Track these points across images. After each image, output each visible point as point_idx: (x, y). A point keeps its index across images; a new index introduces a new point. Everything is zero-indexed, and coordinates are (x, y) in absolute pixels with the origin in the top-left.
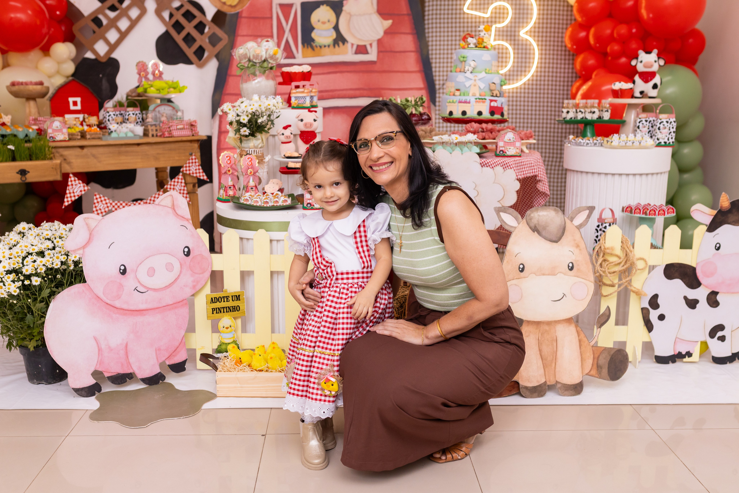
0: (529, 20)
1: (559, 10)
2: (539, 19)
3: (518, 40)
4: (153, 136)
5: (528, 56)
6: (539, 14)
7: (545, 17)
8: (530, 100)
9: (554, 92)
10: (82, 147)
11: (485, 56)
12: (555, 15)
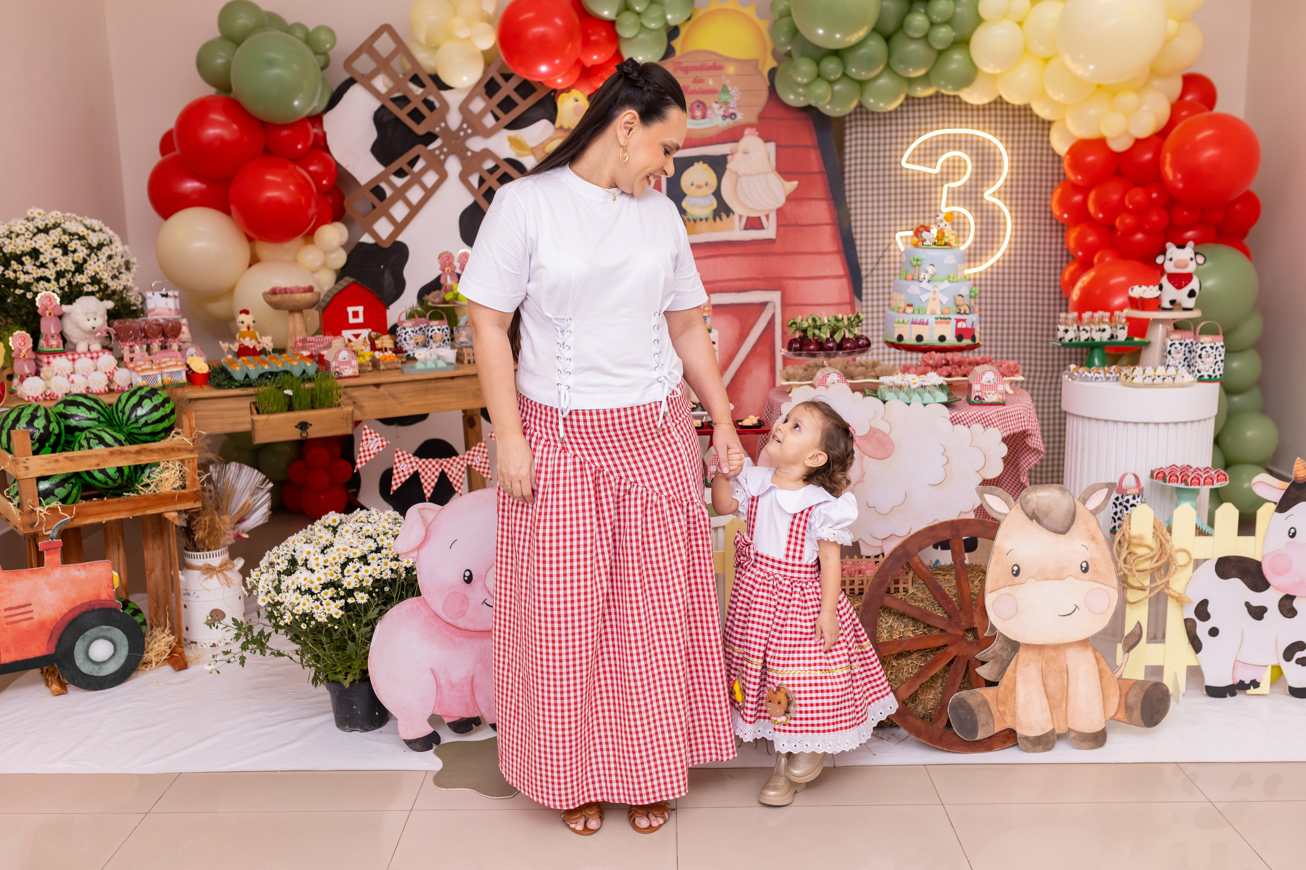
0: (997, 176)
1: (1041, 161)
2: (1012, 174)
3: (982, 205)
4: (469, 362)
5: (996, 227)
6: (1012, 167)
7: (1021, 171)
8: (1000, 289)
9: (1035, 277)
10: (377, 385)
11: (948, 257)
12: (1035, 167)
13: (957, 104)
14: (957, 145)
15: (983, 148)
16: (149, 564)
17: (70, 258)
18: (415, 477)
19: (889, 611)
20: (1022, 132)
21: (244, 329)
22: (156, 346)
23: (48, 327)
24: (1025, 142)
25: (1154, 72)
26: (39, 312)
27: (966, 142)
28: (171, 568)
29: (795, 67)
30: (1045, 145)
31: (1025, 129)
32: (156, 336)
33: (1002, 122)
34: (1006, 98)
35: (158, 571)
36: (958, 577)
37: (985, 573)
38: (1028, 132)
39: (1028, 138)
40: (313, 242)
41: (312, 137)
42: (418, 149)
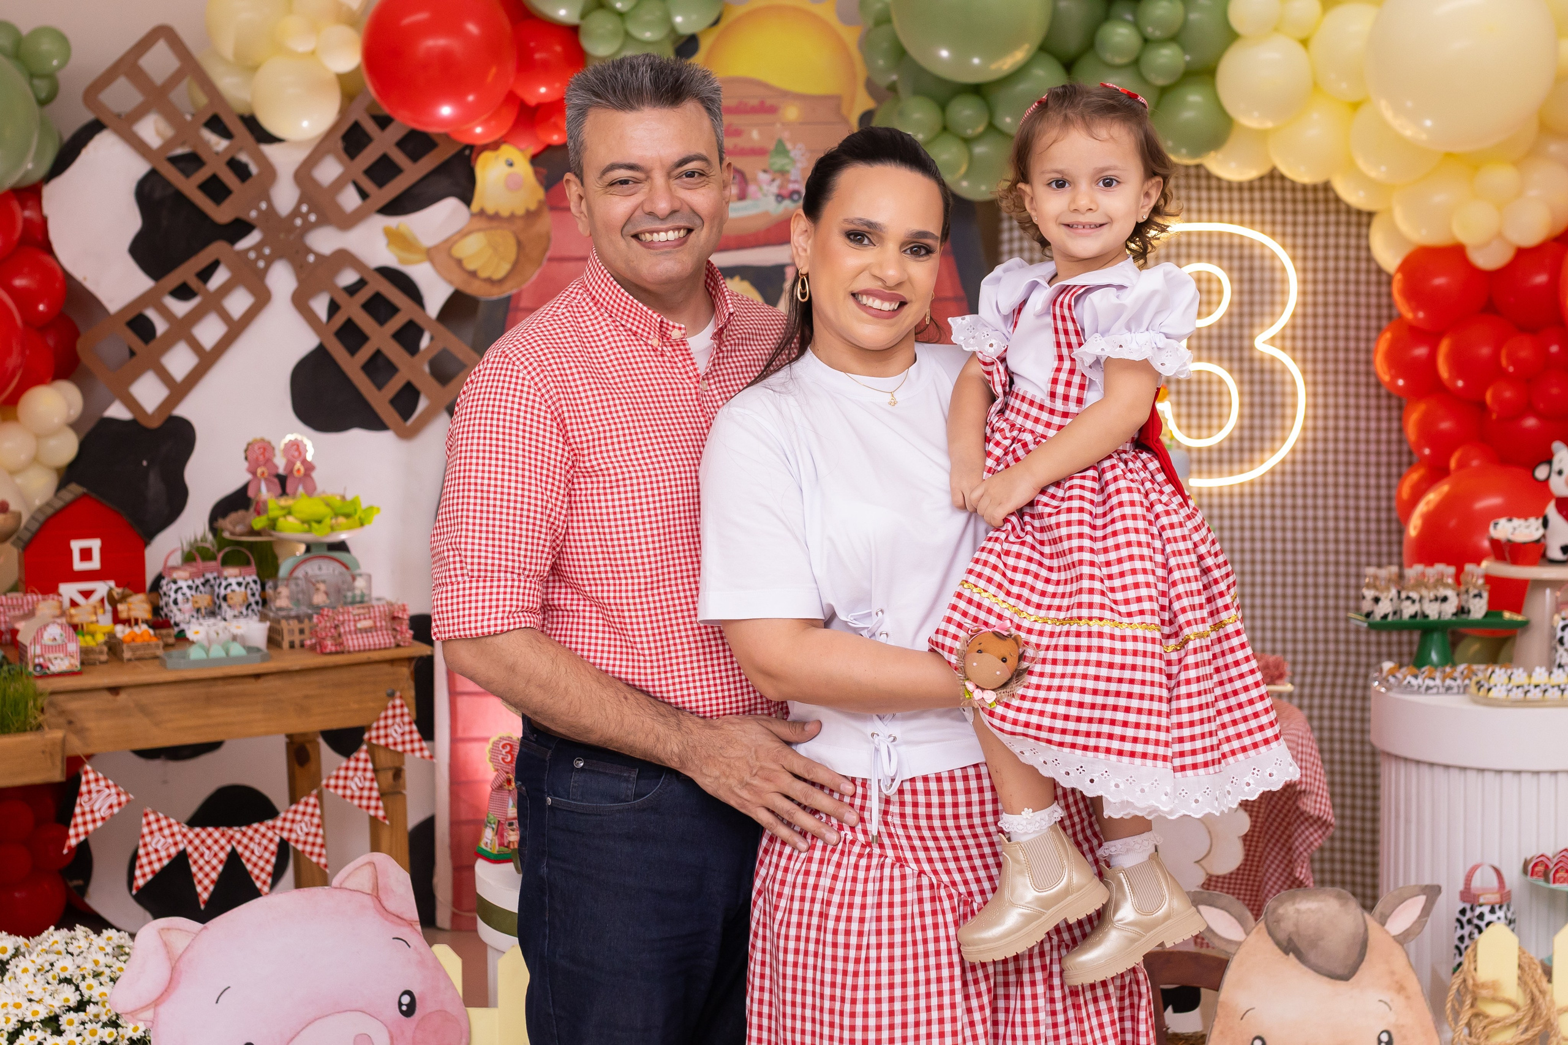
0: (1278, 309)
1: (1357, 282)
2: (1304, 304)
3: (1251, 360)
4: (291, 646)
5: (1278, 400)
6: (1304, 293)
7: (1320, 299)
10: (115, 690)
12: (1347, 293)
13: (1203, 178)
14: (1204, 251)
15: (1252, 257)
18: (181, 861)
20: (1321, 230)
24: (1326, 247)
27: (1220, 246)
30: (1363, 254)
31: (1327, 224)
33: (1284, 212)
38: (1332, 229)
39: (1332, 241)
40: (15, 418)
41: (20, 225)
42: (217, 249)
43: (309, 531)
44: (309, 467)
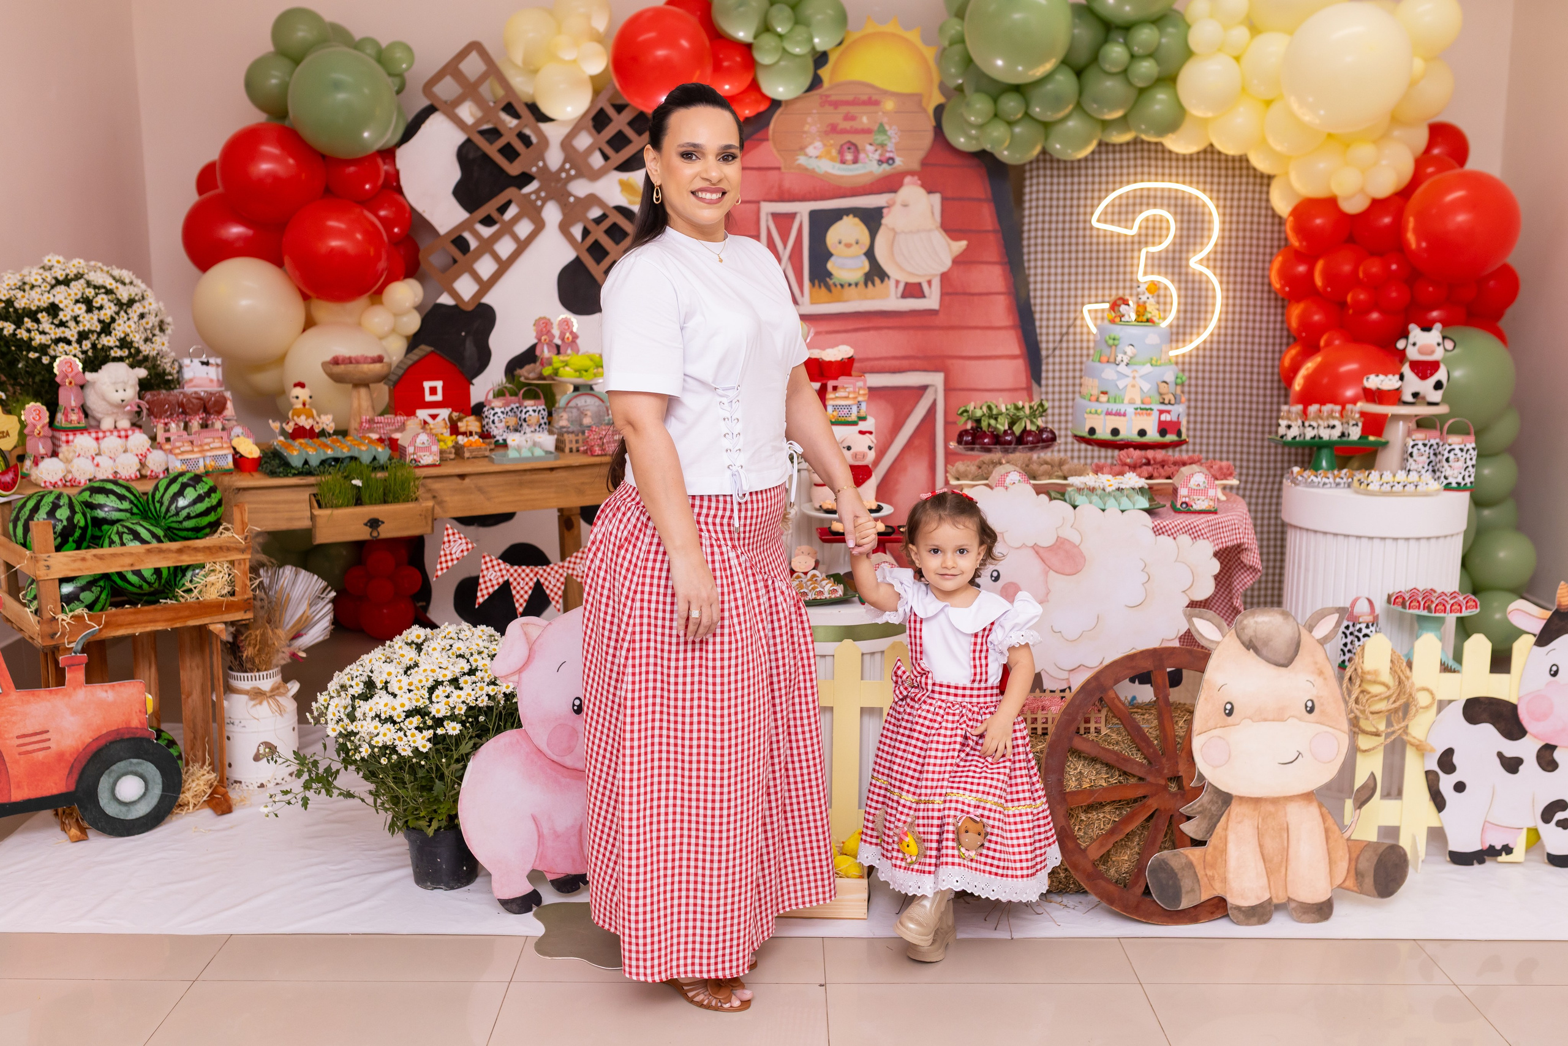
0: (1206, 241)
1: (1259, 223)
2: (1223, 238)
3: (1187, 274)
4: (571, 450)
5: (1203, 301)
6: (1223, 230)
7: (1234, 234)
8: (1207, 375)
9: (1249, 362)
10: (462, 476)
11: (1150, 337)
12: (1251, 230)
13: (1160, 153)
14: (1159, 201)
15: (1190, 206)
16: (185, 685)
17: (95, 316)
18: (505, 588)
19: (1078, 754)
20: (1236, 188)
21: (299, 406)
22: (195, 424)
23: (67, 398)
24: (1239, 199)
25: (1395, 120)
26: (58, 380)
27: (1169, 198)
28: (213, 690)
29: (968, 105)
30: (1263, 204)
31: (1240, 184)
32: (196, 413)
33: (1212, 176)
34: (1218, 146)
35: (196, 695)
36: (1160, 717)
37: (1192, 712)
38: (1244, 187)
39: (1243, 195)
40: (381, 303)
41: (383, 174)
42: (510, 193)
43: (580, 376)
44: (575, 337)
